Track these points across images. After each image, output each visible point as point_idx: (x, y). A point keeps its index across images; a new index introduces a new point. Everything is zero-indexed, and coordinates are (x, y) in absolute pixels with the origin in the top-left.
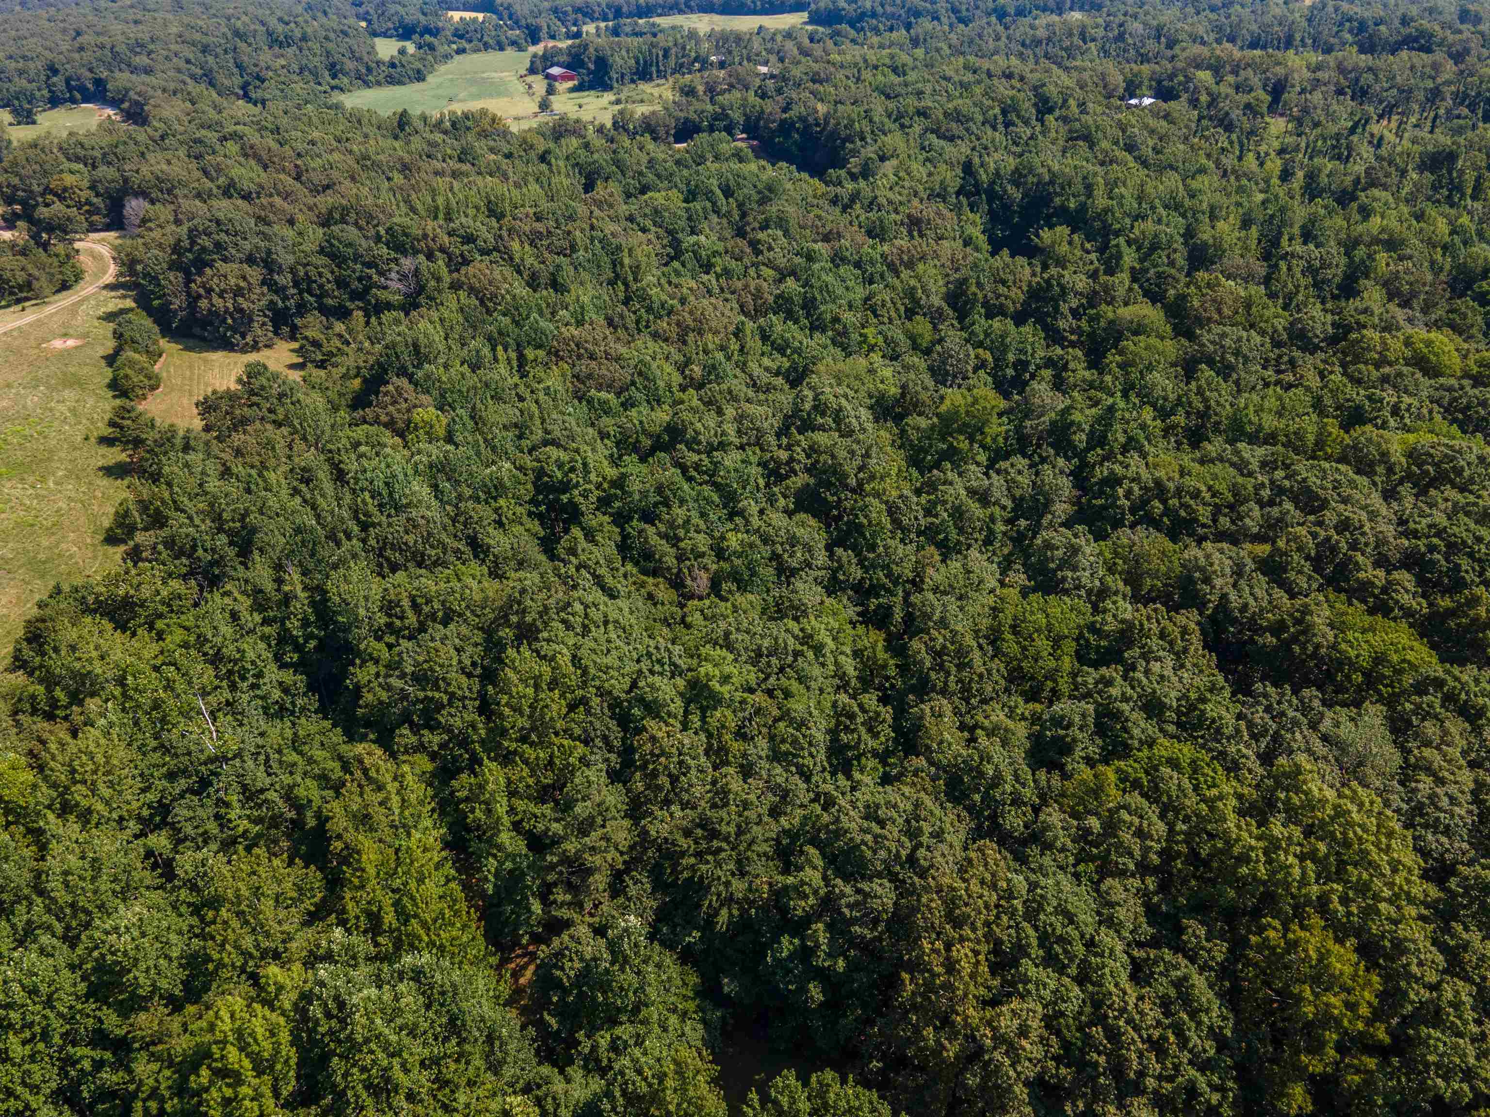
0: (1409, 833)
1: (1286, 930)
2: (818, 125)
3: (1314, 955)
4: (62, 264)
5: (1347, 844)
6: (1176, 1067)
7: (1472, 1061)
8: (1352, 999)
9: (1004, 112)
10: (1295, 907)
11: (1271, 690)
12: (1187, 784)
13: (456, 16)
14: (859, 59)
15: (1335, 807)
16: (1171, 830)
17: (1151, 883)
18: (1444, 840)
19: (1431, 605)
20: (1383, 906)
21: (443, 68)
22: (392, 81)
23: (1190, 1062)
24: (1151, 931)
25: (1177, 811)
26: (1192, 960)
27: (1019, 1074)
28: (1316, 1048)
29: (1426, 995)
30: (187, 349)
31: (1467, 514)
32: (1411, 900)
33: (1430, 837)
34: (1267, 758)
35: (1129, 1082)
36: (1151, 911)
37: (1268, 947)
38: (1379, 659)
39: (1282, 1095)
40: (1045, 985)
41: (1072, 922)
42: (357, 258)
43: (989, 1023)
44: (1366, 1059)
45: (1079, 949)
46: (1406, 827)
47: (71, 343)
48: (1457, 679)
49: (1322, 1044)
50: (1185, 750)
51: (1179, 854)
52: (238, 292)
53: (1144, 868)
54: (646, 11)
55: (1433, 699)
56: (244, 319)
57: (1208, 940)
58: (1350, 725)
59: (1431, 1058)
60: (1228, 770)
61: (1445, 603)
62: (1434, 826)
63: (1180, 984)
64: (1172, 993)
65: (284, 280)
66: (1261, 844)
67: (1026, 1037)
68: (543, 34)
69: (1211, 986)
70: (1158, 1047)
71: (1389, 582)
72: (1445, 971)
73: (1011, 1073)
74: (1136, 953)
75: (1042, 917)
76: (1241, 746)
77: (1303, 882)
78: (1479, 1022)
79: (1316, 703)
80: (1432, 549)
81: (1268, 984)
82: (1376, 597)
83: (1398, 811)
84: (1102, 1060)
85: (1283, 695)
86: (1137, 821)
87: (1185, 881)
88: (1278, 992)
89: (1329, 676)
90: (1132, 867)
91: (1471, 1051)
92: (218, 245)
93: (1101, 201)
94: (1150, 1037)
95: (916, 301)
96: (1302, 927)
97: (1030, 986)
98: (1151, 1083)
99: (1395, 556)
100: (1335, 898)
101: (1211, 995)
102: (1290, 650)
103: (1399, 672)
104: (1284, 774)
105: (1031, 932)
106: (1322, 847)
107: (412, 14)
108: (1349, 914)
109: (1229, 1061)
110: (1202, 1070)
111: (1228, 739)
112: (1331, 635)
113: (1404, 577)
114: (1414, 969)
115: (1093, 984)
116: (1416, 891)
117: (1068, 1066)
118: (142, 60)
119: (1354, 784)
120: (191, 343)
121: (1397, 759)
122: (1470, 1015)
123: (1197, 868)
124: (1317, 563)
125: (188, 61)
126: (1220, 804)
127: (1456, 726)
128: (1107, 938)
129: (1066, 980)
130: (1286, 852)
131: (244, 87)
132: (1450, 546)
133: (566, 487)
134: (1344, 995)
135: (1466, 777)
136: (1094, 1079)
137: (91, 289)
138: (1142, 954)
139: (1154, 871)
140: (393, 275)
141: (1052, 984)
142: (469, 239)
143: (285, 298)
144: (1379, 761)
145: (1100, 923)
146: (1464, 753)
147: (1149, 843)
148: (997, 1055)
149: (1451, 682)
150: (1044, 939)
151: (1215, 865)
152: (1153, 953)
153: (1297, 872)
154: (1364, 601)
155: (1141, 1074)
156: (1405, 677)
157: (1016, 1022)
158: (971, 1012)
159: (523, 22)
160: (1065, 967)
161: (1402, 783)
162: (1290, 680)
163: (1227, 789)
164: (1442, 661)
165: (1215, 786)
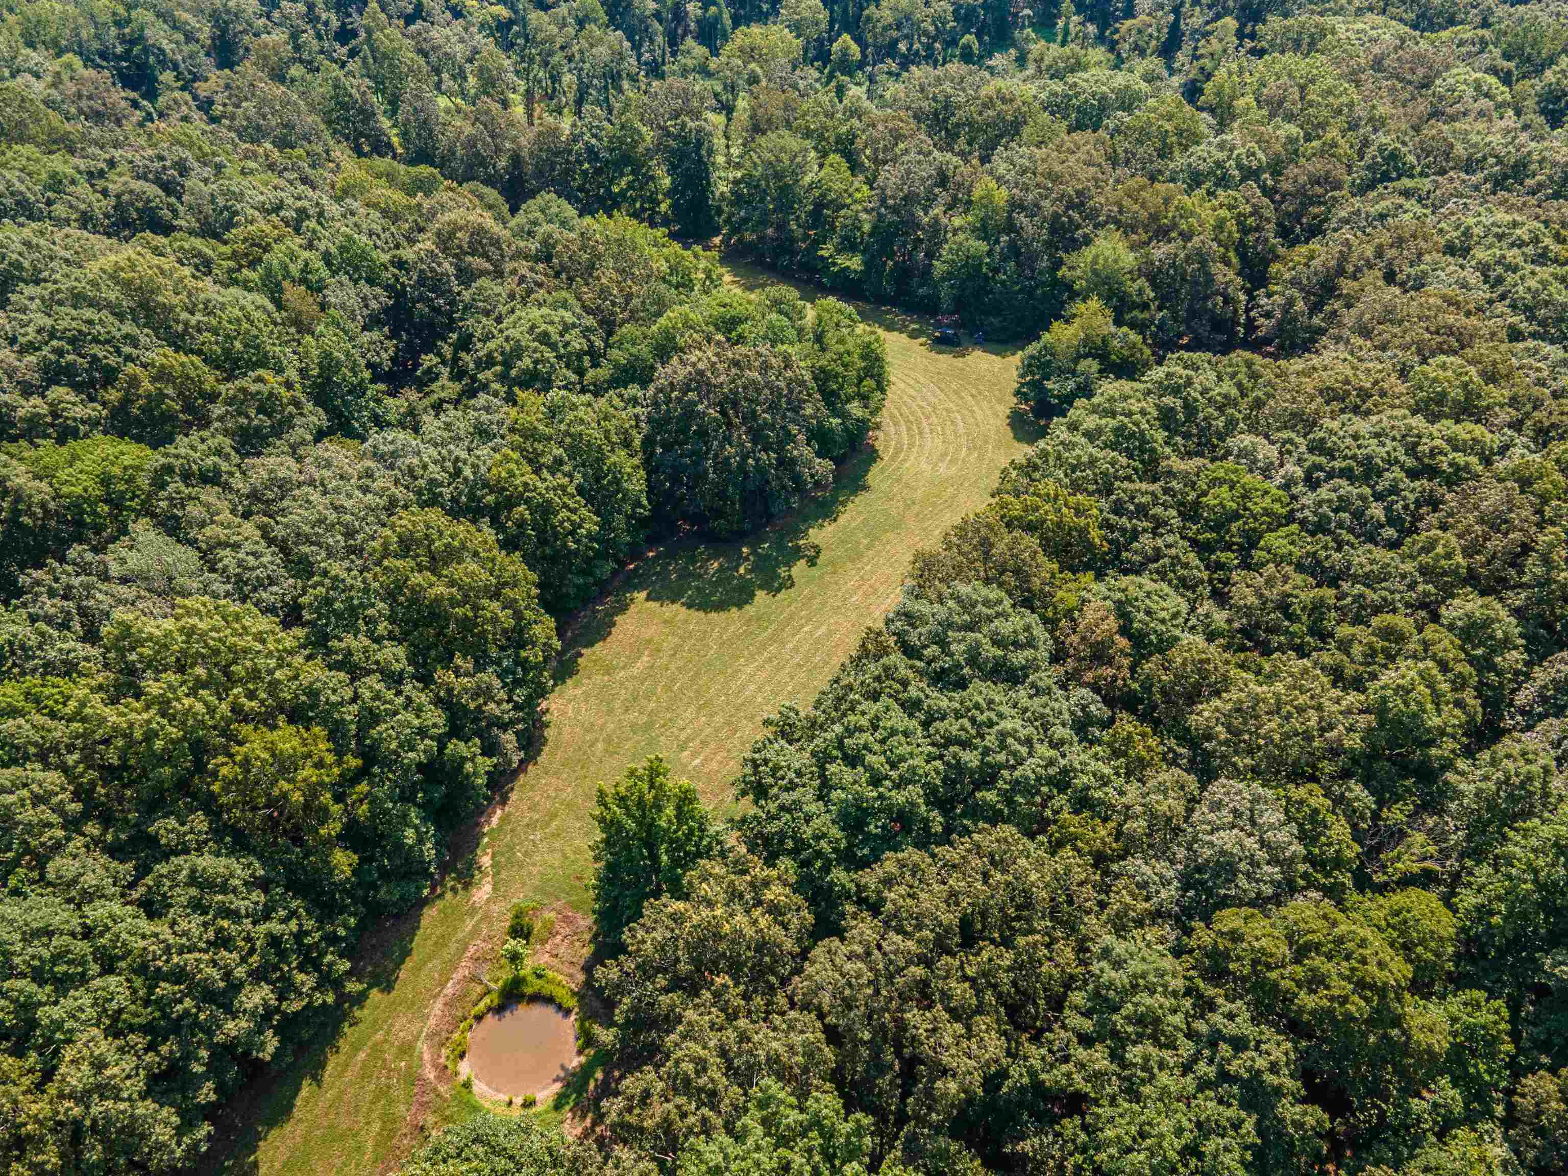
0: (249, 605)
1: (231, 756)
3: (265, 755)
5: (216, 652)
6: (248, 939)
7: (416, 722)
8: (316, 759)
10: (224, 733)
11: (37, 574)
12: (39, 719)
15: (181, 630)
16: (65, 769)
17: (92, 829)
18: (275, 589)
19: (104, 404)
20: (278, 675)
23: (254, 923)
24: (129, 866)
25: (55, 749)
26: (187, 852)
27: (130, 1099)
28: (324, 815)
29: (354, 708)
31: (60, 303)
32: (291, 653)
33: (264, 595)
34: (91, 636)
35: (224, 992)
36: (115, 851)
37: (231, 783)
39: (331, 871)
40: (81, 1009)
41: (50, 934)
43: (61, 1096)
44: (359, 788)
45: (82, 947)
46: (244, 600)
48: (177, 456)
49: (325, 809)
50: (9, 691)
51: (93, 783)
53: (73, 824)
55: (175, 485)
57: (183, 824)
58: (133, 553)
59: (393, 746)
60: (67, 674)
61: (113, 395)
62: (260, 585)
63: (192, 880)
64: (193, 891)
66: (152, 712)
67: (106, 1066)
69: (218, 855)
70: (223, 941)
71: (51, 405)
72: (353, 680)
73: (122, 1106)
74: (135, 895)
75: (17, 960)
76: (59, 645)
77: (211, 711)
78: (399, 693)
79: (89, 556)
81: (255, 809)
82: (52, 425)
83: (227, 595)
84: (188, 1003)
85: (52, 571)
86: (25, 793)
87: (120, 799)
88: (267, 806)
89: (80, 524)
90: (60, 833)
91: (411, 717)
94: (208, 942)
96: (241, 744)
97: (67, 1026)
98: (240, 972)
99: (35, 378)
100: (243, 700)
101: (223, 861)
102: (21, 526)
103: (131, 480)
104: (117, 639)
105: (19, 984)
106: (200, 671)
108: (262, 702)
109: (279, 890)
110: (267, 918)
111: (40, 648)
112: (44, 485)
113: (58, 392)
114: (334, 698)
115: (123, 958)
116: (289, 643)
117: (165, 1040)
119: (179, 600)
121: (192, 554)
122: (390, 695)
123: (120, 778)
126: (88, 711)
127: (209, 494)
128: (97, 912)
129: (97, 982)
130: (178, 700)
132: (72, 341)
134: (309, 762)
135: (249, 529)
136: (196, 1023)
138: (142, 890)
139: (85, 816)
141: (87, 1001)
144: (181, 567)
145: (79, 907)
146: (233, 511)
147: (55, 800)
148: (95, 1110)
149: (177, 463)
150: (38, 976)
151: (132, 762)
152: (149, 880)
153: (199, 707)
154: (47, 436)
155: (227, 975)
156: (139, 481)
157: (85, 1067)
158: (34, 1108)
160: (83, 974)
161: (212, 570)
162: (46, 552)
163: (80, 692)
164: (155, 447)
165: (68, 698)
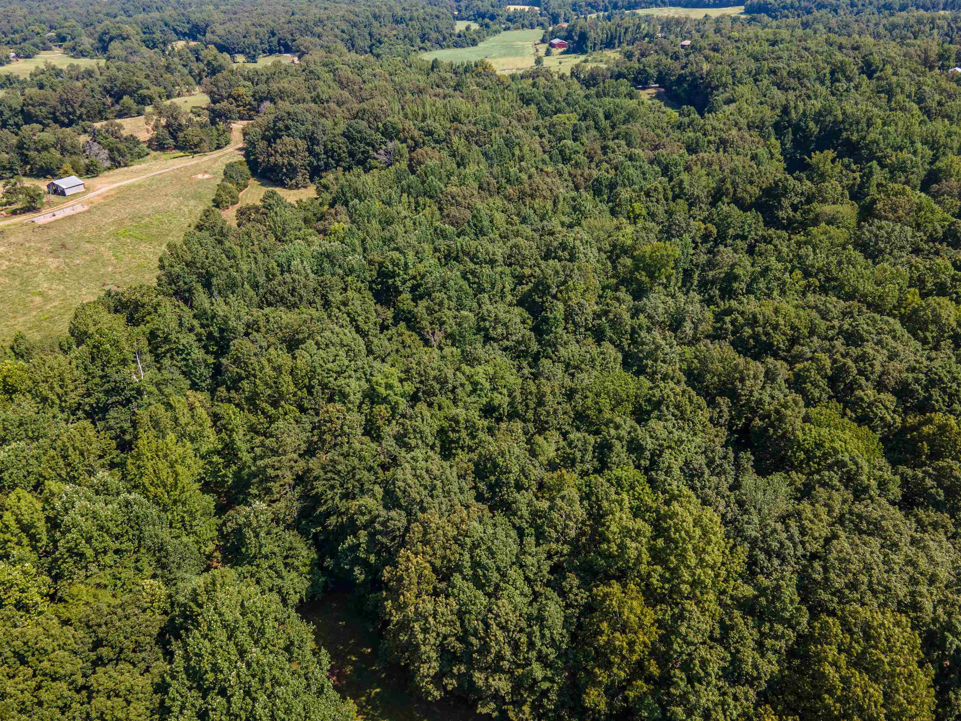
2: (702, 78)
4: (220, 135)
9: (832, 73)
13: (512, 8)
14: (752, 35)
21: (491, 39)
22: (457, 45)
30: (262, 185)
38: (819, 445)
42: (362, 140)
47: (207, 176)
52: (292, 153)
54: (632, 6)
56: (292, 171)
65: (319, 149)
68: (561, 19)
80: (917, 380)
92: (287, 128)
93: (873, 135)
95: (682, 189)
107: (485, 6)
118: (318, 30)
120: (265, 181)
124: (832, 381)
125: (343, 31)
131: (371, 47)
133: (393, 275)
137: (231, 150)
140: (381, 152)
142: (430, 133)
143: (319, 160)
159: (551, 11)
